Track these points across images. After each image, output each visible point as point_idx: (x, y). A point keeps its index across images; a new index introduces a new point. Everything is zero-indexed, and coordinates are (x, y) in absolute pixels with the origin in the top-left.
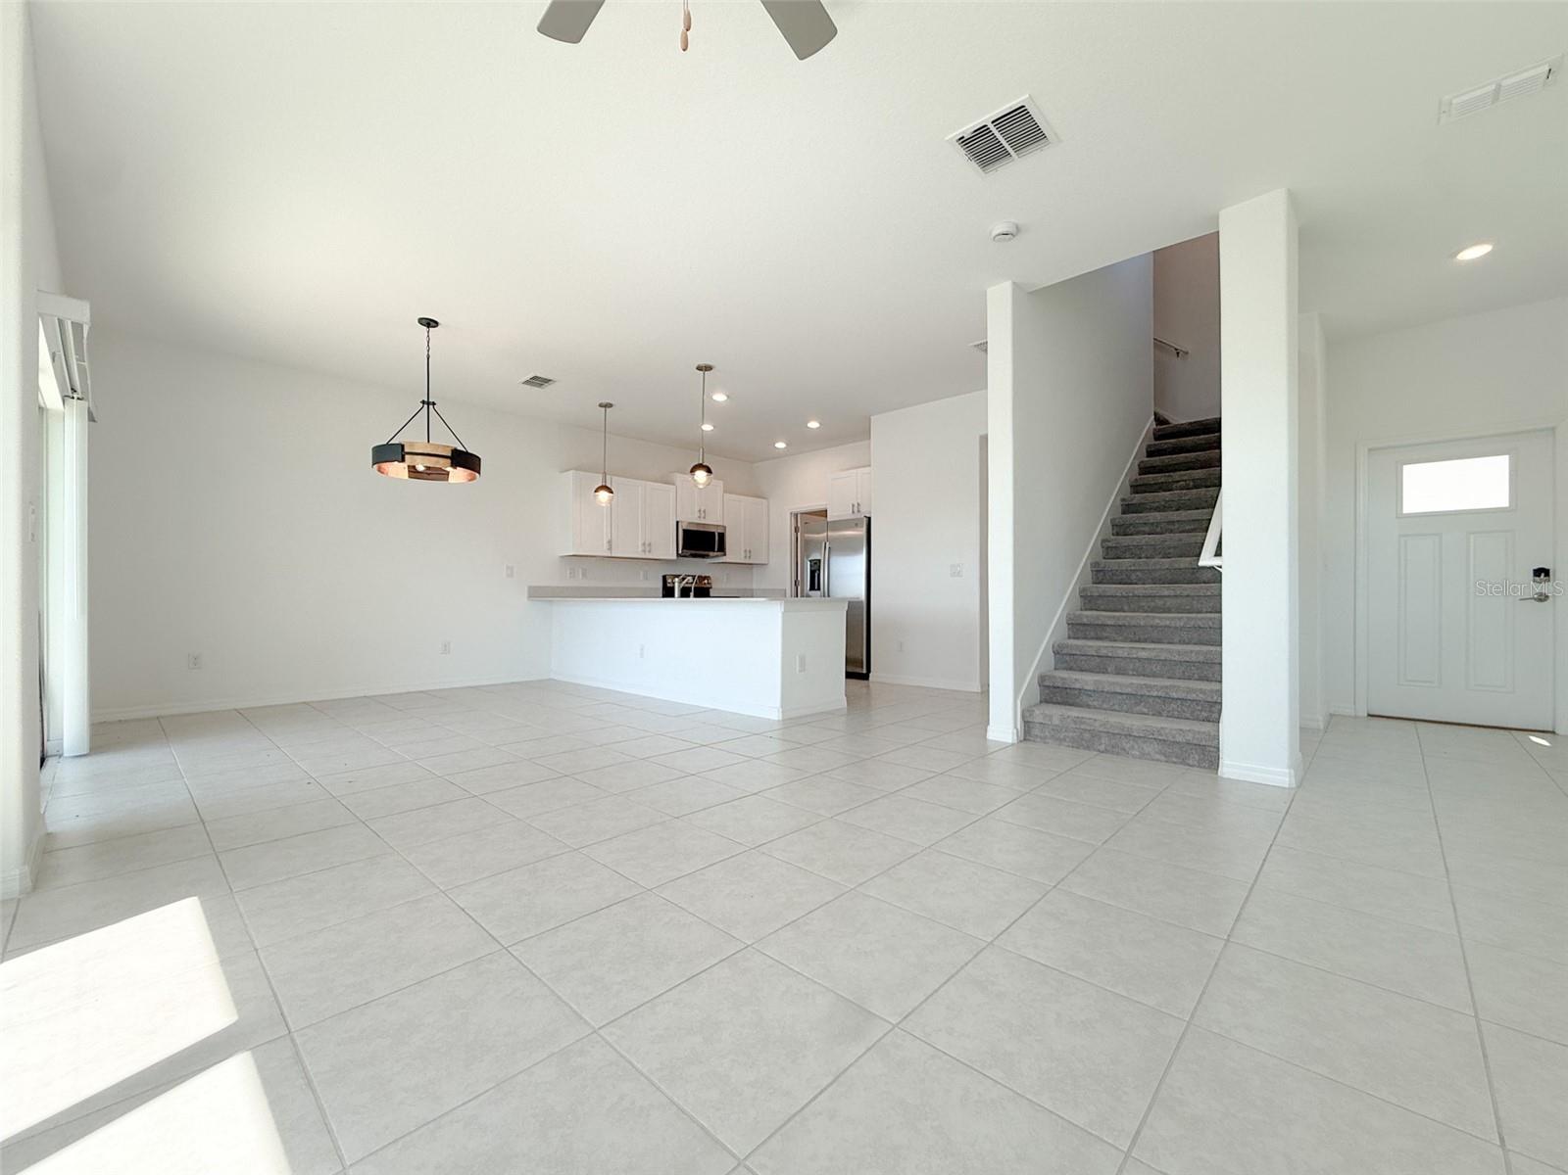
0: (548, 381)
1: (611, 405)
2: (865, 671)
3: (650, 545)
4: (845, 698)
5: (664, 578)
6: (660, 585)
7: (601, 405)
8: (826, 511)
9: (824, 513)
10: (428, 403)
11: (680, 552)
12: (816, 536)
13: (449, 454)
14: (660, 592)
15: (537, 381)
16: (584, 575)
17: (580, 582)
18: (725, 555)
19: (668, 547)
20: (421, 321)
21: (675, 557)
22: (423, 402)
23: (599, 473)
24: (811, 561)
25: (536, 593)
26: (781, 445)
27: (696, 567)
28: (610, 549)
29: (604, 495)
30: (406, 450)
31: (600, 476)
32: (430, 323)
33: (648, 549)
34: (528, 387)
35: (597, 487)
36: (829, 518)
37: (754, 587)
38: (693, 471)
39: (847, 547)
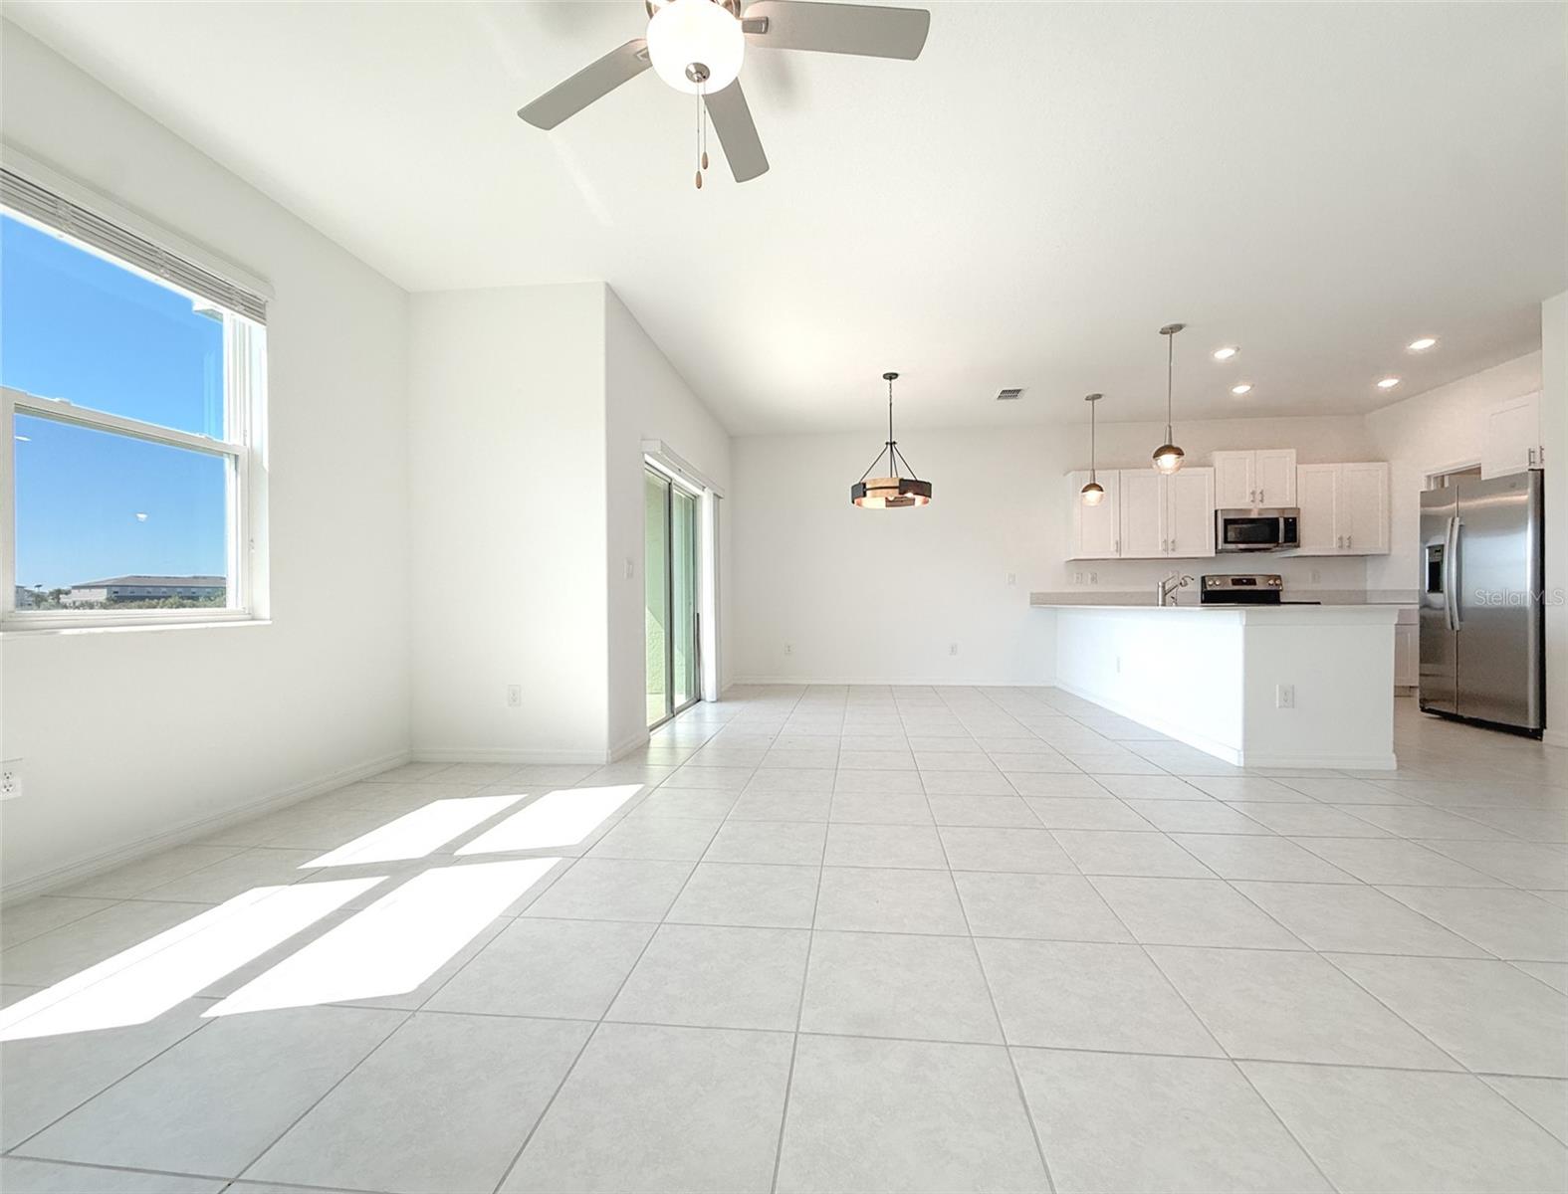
0: (1018, 391)
1: (1099, 396)
2: (1532, 724)
3: (1173, 542)
4: (1394, 755)
5: (1203, 578)
6: (1198, 588)
7: (1087, 399)
8: (1479, 469)
9: (1477, 470)
10: (892, 444)
11: (1220, 547)
12: (1444, 508)
13: (897, 484)
14: (1199, 597)
15: (1010, 394)
16: (1094, 579)
17: (1089, 588)
18: (1298, 546)
19: (1202, 541)
20: (885, 376)
21: (1213, 555)
22: (887, 443)
23: (1087, 470)
24: (1429, 548)
25: (1040, 600)
26: (1387, 383)
27: (1257, 566)
28: (1119, 550)
29: (1093, 494)
30: (868, 486)
31: (1089, 473)
32: (891, 376)
33: (1170, 547)
34: (1003, 401)
35: (1084, 486)
36: (1484, 477)
37: (1369, 586)
38: (1158, 454)
39: (1502, 522)
